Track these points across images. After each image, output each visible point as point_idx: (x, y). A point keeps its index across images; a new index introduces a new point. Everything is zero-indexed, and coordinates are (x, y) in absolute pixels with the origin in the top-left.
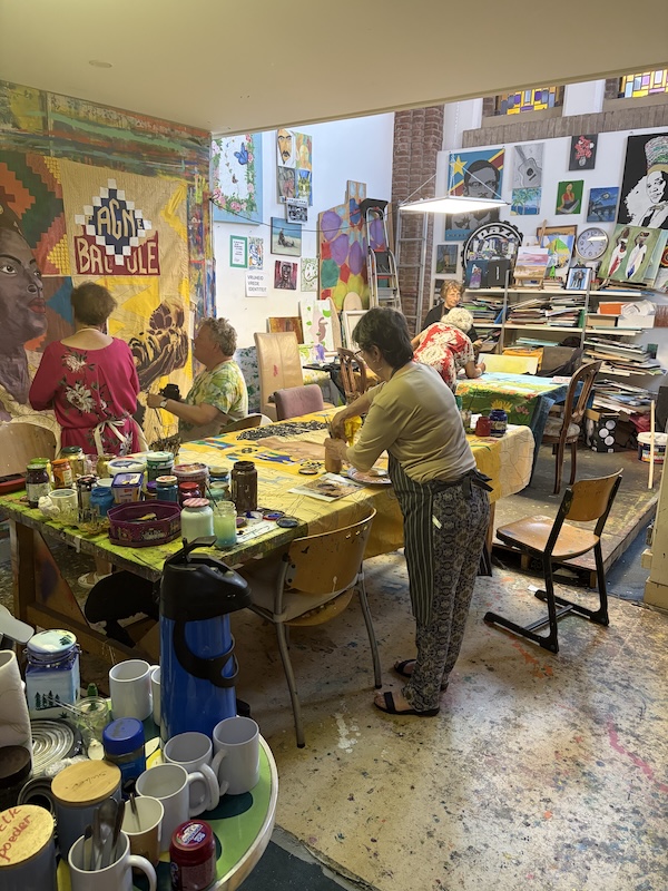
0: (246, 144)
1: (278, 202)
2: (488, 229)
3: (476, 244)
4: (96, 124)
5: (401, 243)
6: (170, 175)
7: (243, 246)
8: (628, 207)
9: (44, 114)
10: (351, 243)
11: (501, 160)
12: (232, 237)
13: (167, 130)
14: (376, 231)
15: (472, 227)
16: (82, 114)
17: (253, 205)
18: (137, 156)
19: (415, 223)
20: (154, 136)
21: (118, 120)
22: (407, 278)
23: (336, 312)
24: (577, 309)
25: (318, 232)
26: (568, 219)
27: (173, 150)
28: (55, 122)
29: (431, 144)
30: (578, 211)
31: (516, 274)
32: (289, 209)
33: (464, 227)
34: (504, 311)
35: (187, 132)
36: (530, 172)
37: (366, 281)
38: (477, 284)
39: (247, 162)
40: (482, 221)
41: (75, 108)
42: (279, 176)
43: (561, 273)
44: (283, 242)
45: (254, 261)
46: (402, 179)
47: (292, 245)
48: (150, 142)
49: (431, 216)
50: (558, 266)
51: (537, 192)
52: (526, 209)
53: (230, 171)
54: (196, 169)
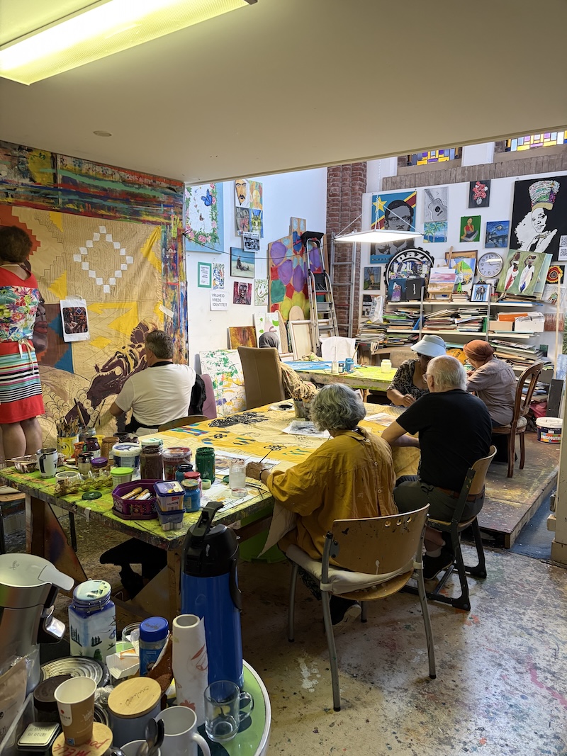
0: (210, 190)
1: (236, 235)
2: (405, 254)
3: (396, 266)
4: (95, 178)
5: (335, 266)
6: (152, 215)
7: (208, 270)
8: (518, 236)
9: (54, 171)
10: (294, 267)
11: (414, 200)
12: (200, 263)
13: (150, 181)
14: (313, 258)
15: (392, 253)
16: (84, 171)
17: (216, 238)
18: (127, 201)
19: (346, 250)
20: (140, 186)
21: (112, 175)
22: (340, 294)
23: (283, 322)
24: (481, 317)
25: (268, 259)
26: (470, 246)
27: (154, 197)
28: (63, 177)
29: (357, 187)
30: (477, 239)
31: (429, 290)
32: (245, 241)
33: (386, 253)
34: (421, 319)
35: (165, 182)
36: (437, 209)
37: (307, 296)
38: (398, 298)
39: (211, 204)
40: (400, 248)
41: (79, 166)
42: (236, 214)
43: (466, 288)
44: (240, 267)
45: (217, 283)
46: (334, 215)
47: (248, 269)
48: (137, 191)
49: (359, 245)
50: (464, 283)
51: (444, 225)
52: (436, 238)
53: (198, 211)
54: (172, 210)
